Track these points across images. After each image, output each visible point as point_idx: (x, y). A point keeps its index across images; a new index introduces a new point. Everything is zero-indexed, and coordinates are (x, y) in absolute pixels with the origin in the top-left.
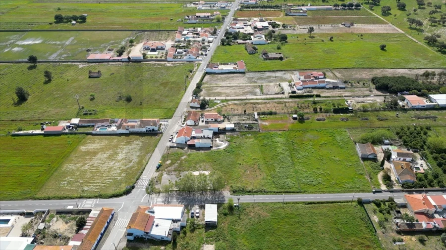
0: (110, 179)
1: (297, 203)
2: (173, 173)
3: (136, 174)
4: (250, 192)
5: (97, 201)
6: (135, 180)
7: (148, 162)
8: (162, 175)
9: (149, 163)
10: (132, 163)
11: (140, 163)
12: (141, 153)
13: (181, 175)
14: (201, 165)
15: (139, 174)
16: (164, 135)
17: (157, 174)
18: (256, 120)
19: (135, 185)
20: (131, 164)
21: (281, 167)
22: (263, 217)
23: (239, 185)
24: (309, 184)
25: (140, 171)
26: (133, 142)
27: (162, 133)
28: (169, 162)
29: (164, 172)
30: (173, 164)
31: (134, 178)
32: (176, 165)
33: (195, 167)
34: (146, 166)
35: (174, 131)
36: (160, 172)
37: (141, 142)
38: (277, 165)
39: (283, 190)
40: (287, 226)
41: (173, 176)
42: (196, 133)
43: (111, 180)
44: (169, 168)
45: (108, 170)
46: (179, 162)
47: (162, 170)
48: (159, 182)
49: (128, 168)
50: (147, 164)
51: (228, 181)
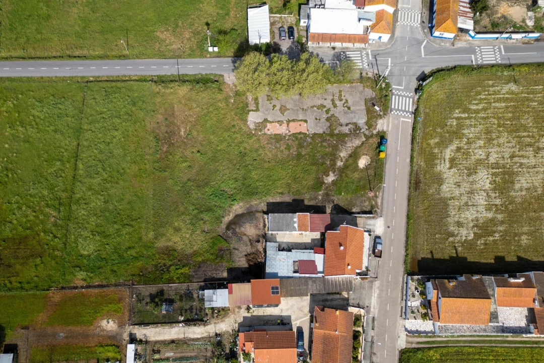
0: (477, 112)
1: (101, 57)
2: (346, 130)
3: (425, 125)
4: (184, 81)
5: (476, 59)
6: (421, 109)
7: (412, 161)
8: (370, 125)
9: (408, 160)
10: (447, 157)
11: (431, 159)
12: (439, 191)
13: (328, 124)
14: (286, 152)
15: (419, 126)
16: (401, 269)
17: (382, 125)
18: (133, 340)
19: (417, 97)
20: (448, 153)
21: (109, 143)
22: (167, 30)
23: (205, 96)
24: (64, 97)
25: (419, 132)
26: (477, 236)
27: (410, 273)
28: (363, 162)
29: (367, 133)
30: (350, 156)
31: (427, 115)
32: (343, 154)
33: (300, 146)
34: (412, 150)
35: (377, 284)
36: (375, 132)
37: (453, 235)
38: (115, 152)
39: (119, 84)
40: (131, 14)
41: (343, 120)
42: (313, 262)
43: (474, 107)
44: (357, 142)
45: (494, 135)
46: (340, 164)
47: (372, 136)
48: (369, 104)
49: (451, 141)
50: (412, 157)
51: (228, 105)
